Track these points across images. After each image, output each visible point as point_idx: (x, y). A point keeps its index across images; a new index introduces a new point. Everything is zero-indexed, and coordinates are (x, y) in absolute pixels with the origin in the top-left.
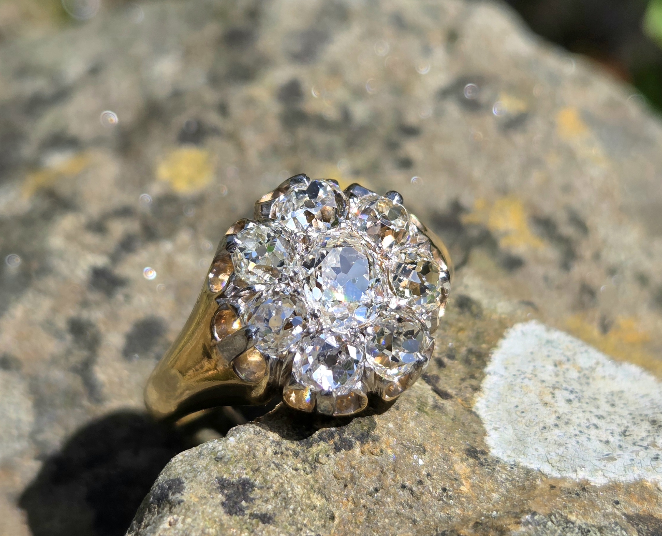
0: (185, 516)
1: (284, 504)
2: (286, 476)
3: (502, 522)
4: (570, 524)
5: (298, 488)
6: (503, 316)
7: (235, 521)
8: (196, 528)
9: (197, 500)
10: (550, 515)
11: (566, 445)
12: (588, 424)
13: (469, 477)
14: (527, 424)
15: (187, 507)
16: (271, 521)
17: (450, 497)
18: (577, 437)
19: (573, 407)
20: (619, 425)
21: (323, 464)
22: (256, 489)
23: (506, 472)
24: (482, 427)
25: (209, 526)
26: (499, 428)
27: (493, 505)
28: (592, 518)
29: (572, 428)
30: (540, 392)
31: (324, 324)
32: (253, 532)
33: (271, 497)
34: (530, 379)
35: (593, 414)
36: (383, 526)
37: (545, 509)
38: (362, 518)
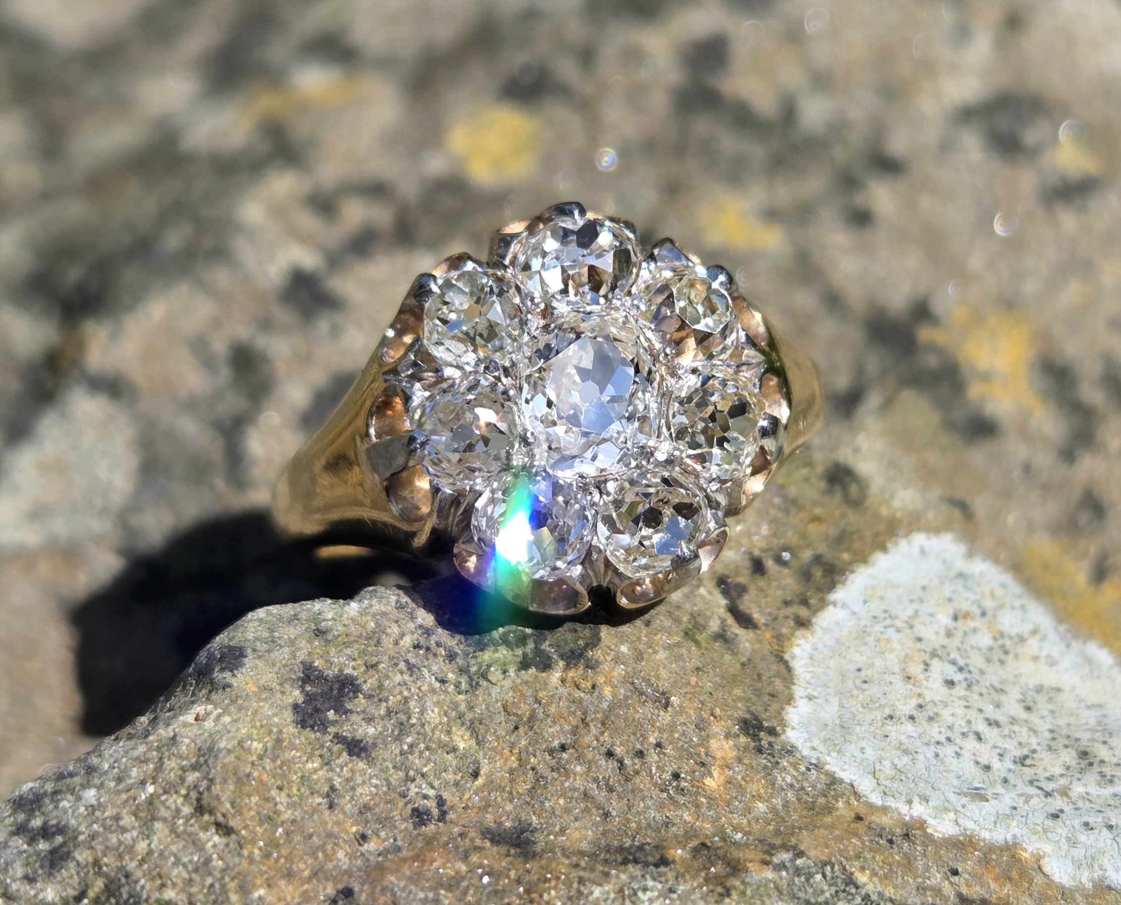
0: (224, 712)
1: (396, 733)
2: (419, 688)
3: (741, 855)
4: (852, 886)
5: (433, 711)
6: (899, 515)
7: (306, 739)
8: (231, 734)
9: (255, 689)
10: (825, 864)
11: (915, 755)
12: (965, 730)
13: (727, 766)
14: (865, 705)
15: (234, 697)
16: (363, 755)
17: (681, 791)
18: (938, 746)
19: (951, 695)
20: (1020, 744)
21: (492, 684)
22: (361, 696)
23: (796, 774)
24: (789, 688)
25: (255, 737)
26: (816, 698)
27: (749, 822)
28: (895, 887)
29: (937, 729)
30: (907, 656)
31: (537, 457)
32: (327, 764)
33: (379, 715)
34: (898, 631)
35: (982, 716)
36: (553, 808)
37: (823, 853)
38: (523, 787)
